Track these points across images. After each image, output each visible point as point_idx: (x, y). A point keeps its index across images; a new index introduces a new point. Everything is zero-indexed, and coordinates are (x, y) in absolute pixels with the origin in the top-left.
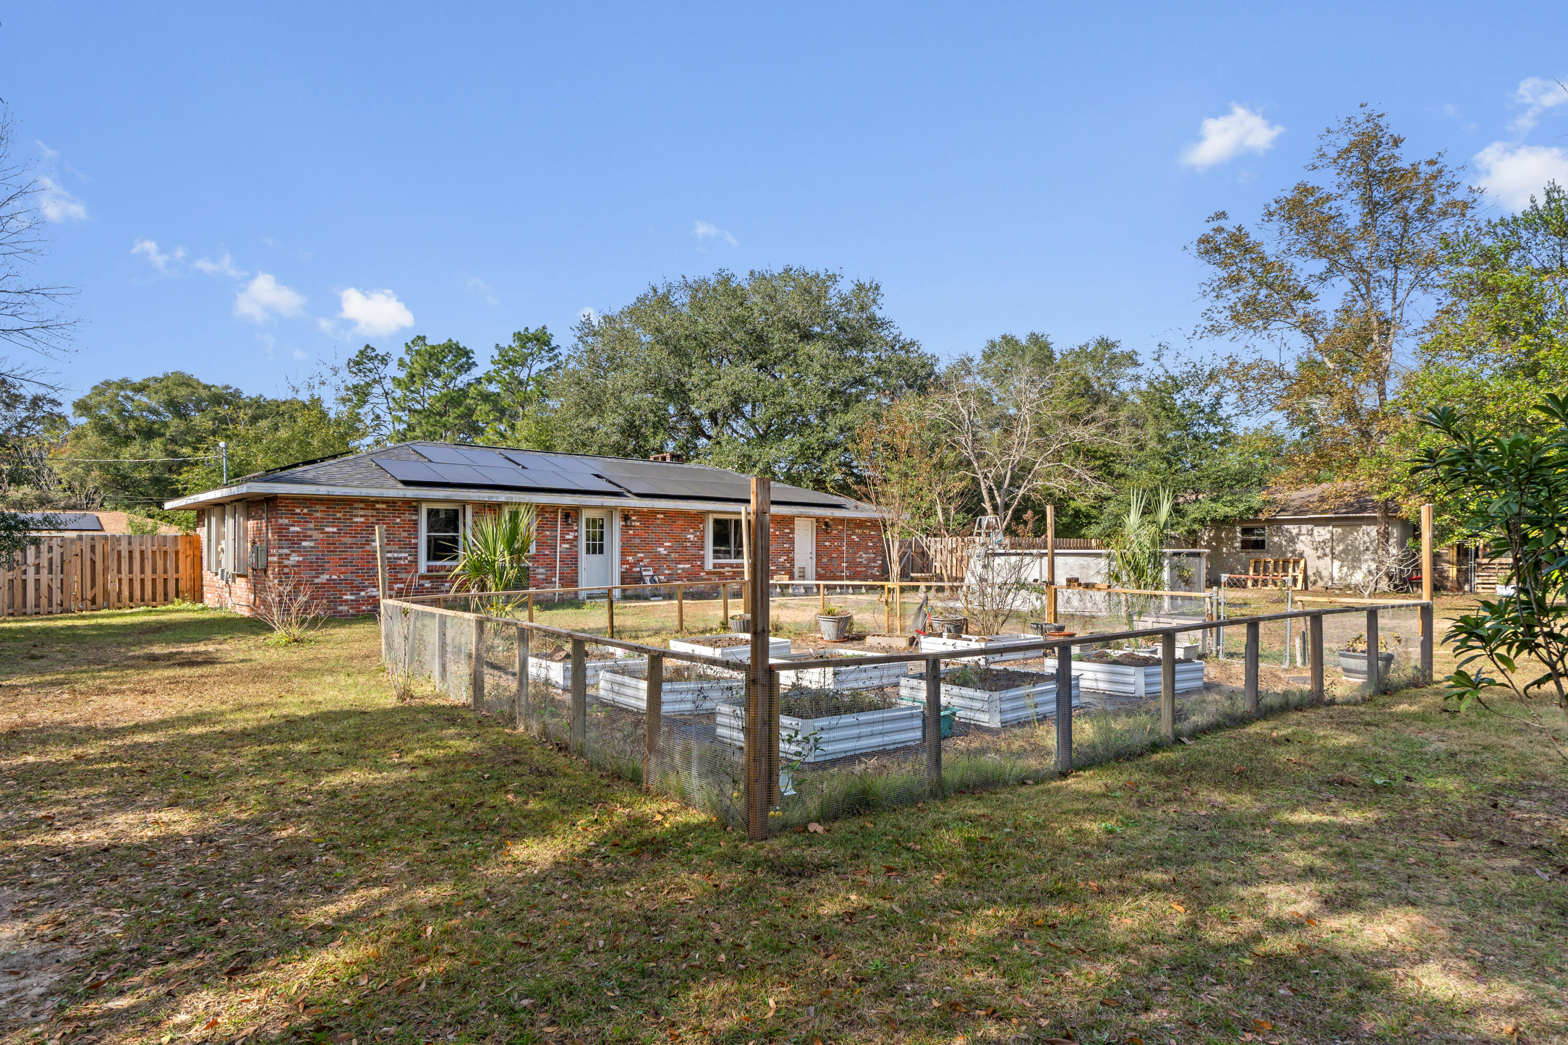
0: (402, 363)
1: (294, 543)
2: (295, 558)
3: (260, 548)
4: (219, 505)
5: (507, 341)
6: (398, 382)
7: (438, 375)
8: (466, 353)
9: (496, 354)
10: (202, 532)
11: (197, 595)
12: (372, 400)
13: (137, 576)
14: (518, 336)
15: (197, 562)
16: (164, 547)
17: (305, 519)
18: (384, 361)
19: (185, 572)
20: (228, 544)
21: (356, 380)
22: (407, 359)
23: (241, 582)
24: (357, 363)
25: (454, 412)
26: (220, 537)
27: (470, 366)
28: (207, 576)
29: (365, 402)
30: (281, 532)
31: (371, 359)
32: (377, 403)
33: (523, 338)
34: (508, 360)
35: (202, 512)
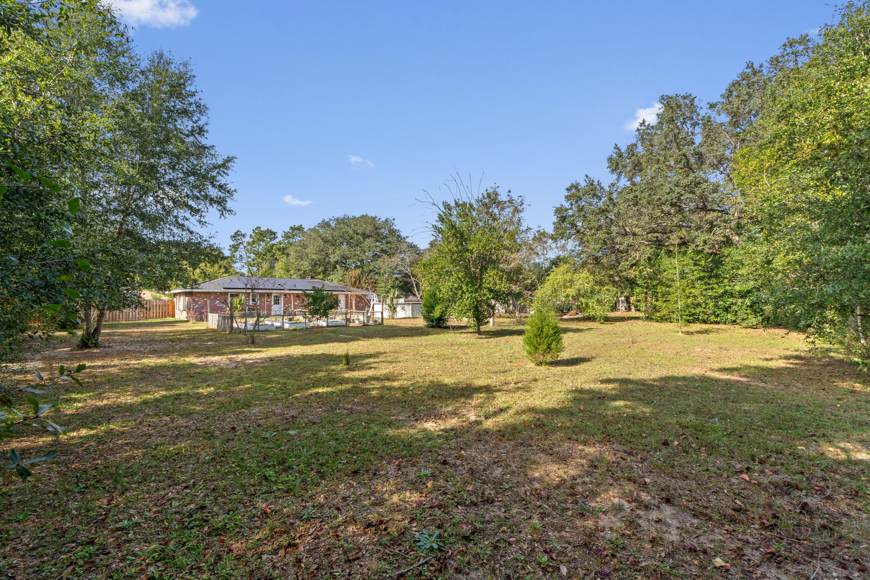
0: (251, 236)
1: (196, 303)
2: (197, 306)
3: (189, 304)
4: (180, 293)
5: (287, 230)
6: (248, 243)
7: (263, 241)
8: (274, 233)
9: (283, 234)
10: (175, 299)
11: (173, 316)
12: (239, 250)
13: (158, 311)
14: (291, 228)
15: (173, 307)
16: (165, 304)
17: (199, 297)
18: (244, 236)
19: (170, 310)
20: (181, 303)
21: (233, 243)
22: (253, 235)
23: (185, 312)
24: (234, 237)
25: (269, 255)
26: (179, 301)
27: (275, 238)
28: (176, 311)
29: (237, 251)
30: (193, 300)
31: (239, 235)
32: (241, 251)
33: (293, 229)
34: (287, 236)
35: (175, 295)
